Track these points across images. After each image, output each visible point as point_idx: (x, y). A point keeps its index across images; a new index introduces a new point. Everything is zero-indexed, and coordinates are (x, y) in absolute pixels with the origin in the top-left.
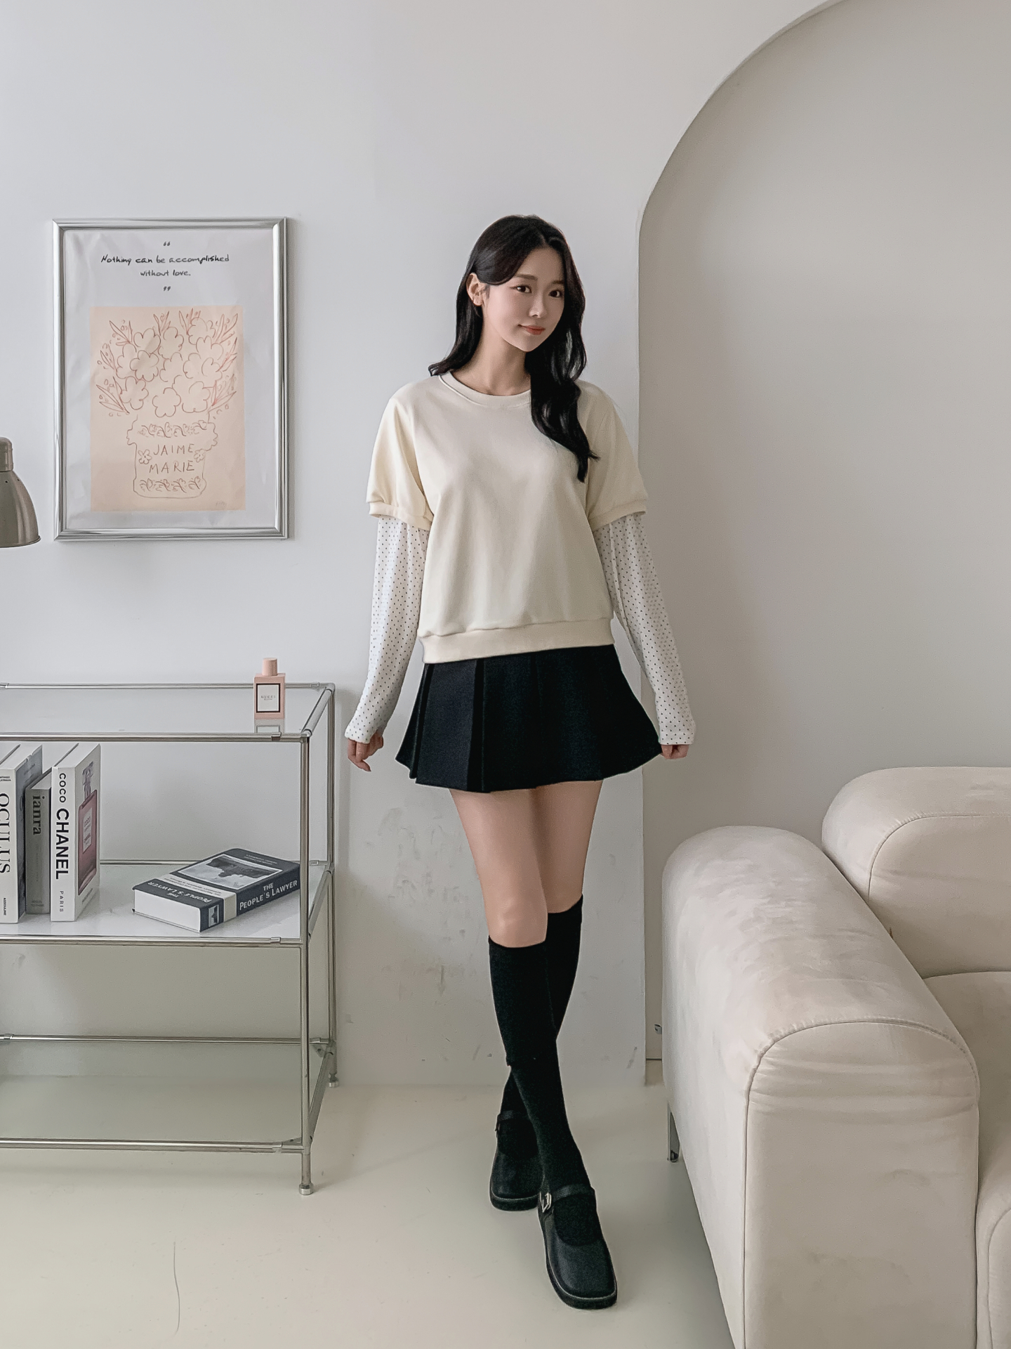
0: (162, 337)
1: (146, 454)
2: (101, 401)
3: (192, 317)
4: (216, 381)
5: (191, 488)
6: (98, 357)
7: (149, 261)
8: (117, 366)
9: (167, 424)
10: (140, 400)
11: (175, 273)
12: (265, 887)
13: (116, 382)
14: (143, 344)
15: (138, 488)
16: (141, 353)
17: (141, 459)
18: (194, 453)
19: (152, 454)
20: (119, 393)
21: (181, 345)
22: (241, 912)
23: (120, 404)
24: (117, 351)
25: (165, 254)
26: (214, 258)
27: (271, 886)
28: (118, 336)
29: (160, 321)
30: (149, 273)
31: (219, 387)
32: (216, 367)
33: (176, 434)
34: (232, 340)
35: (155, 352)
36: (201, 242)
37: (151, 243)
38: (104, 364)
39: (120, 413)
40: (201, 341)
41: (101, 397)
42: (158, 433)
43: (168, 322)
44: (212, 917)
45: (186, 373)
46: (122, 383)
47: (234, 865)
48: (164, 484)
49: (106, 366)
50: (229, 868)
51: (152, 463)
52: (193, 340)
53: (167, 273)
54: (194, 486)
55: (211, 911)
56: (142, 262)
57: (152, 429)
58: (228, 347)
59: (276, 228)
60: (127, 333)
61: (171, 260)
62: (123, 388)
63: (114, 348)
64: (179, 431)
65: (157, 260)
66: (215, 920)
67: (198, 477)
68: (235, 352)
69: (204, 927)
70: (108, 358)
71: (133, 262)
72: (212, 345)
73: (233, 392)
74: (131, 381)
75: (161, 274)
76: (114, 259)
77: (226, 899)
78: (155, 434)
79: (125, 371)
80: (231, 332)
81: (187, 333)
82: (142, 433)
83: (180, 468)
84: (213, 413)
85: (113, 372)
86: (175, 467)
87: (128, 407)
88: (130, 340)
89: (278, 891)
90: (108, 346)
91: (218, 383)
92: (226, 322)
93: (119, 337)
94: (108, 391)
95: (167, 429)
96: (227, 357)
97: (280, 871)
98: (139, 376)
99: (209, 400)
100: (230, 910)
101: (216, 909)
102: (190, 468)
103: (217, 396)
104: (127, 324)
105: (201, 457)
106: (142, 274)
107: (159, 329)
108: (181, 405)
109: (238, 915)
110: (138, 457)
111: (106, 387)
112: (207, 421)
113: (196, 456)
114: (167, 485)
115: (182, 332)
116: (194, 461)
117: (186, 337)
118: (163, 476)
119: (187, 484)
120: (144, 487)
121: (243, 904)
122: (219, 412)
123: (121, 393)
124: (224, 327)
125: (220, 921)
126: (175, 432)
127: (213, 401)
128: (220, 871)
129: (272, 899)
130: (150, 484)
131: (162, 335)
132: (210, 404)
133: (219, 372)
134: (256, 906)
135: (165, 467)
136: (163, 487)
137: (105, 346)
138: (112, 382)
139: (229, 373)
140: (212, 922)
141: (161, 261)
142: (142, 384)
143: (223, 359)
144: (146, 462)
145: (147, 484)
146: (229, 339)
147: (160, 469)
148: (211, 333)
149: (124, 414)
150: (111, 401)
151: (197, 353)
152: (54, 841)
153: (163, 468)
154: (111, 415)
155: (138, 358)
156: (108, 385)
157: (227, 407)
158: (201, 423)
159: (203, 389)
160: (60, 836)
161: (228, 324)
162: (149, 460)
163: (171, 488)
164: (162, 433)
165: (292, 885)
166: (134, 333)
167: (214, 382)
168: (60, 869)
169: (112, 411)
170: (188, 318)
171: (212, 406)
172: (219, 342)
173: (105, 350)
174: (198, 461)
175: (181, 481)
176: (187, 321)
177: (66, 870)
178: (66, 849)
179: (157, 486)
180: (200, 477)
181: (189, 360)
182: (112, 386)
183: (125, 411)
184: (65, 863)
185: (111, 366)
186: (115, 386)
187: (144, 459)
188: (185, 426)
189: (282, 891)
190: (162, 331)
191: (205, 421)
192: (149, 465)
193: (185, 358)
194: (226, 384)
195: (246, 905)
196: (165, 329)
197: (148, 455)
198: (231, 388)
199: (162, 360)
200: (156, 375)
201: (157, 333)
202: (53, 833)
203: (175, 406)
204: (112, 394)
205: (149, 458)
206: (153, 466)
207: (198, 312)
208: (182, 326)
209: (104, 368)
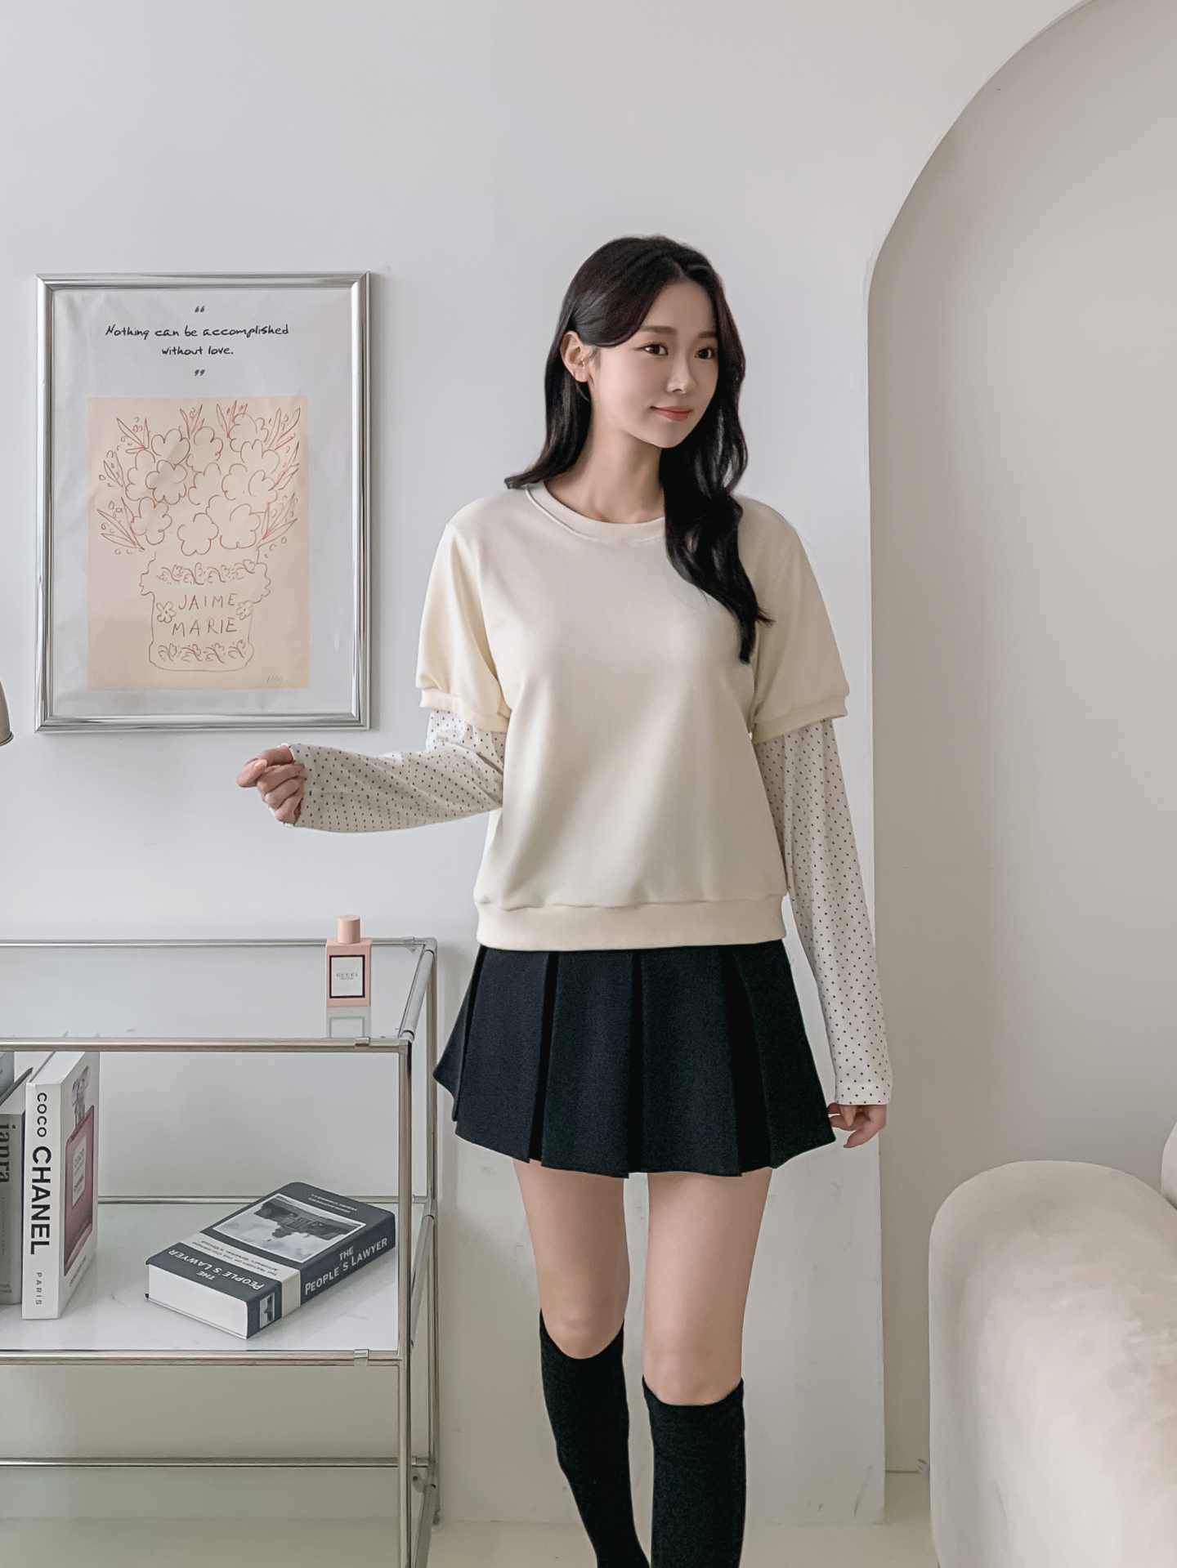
0: (191, 441)
1: (167, 608)
2: (104, 532)
3: (236, 412)
4: (269, 504)
5: (232, 657)
6: (99, 469)
7: (174, 333)
8: (127, 483)
9: (199, 566)
10: (159, 531)
11: (212, 352)
12: (341, 1255)
13: (125, 505)
14: (164, 451)
15: (155, 657)
16: (161, 463)
17: (160, 616)
18: (236, 607)
19: (176, 608)
20: (130, 522)
21: (220, 453)
22: (306, 1298)
23: (132, 538)
24: (126, 460)
25: (198, 323)
26: (267, 329)
27: (350, 1252)
28: (128, 440)
29: (190, 420)
30: (174, 350)
31: (274, 512)
32: (269, 484)
33: (210, 580)
34: (292, 445)
35: (182, 462)
36: (249, 306)
37: (178, 308)
38: (108, 480)
39: (130, 550)
40: (248, 446)
41: (103, 527)
42: (185, 578)
43: (200, 419)
44: (265, 1312)
45: (226, 492)
46: (133, 506)
47: (295, 1215)
48: (194, 651)
49: (112, 483)
50: (288, 1220)
51: (176, 621)
52: (237, 445)
53: (201, 350)
54: (235, 654)
55: (264, 1304)
56: (164, 335)
57: (176, 572)
58: (285, 455)
59: (355, 288)
60: (141, 435)
61: (206, 333)
62: (136, 514)
63: (122, 455)
64: (215, 576)
65: (186, 333)
66: (270, 1317)
67: (241, 641)
68: (295, 464)
69: (254, 1329)
70: (114, 470)
71: (151, 335)
72: (262, 453)
73: (293, 518)
74: (147, 505)
75: (191, 352)
76: (124, 331)
77: (287, 1278)
78: (181, 579)
79: (139, 489)
80: (290, 434)
81: (228, 436)
82: (161, 578)
83: (217, 627)
84: (264, 550)
85: (120, 491)
86: (209, 626)
87: (142, 540)
88: (146, 446)
89: (360, 1258)
90: (114, 454)
91: (272, 507)
92: (283, 420)
93: (130, 441)
94: (114, 518)
95: (199, 572)
96: (284, 469)
97: (363, 1225)
98: (159, 498)
99: (259, 530)
100: (291, 1297)
101: (270, 1299)
102: (230, 628)
103: (270, 524)
104: (141, 423)
105: (247, 612)
106: (165, 352)
107: (188, 430)
108: (219, 537)
109: (302, 1303)
110: (157, 613)
111: (111, 512)
112: (256, 560)
113: (241, 610)
114: (198, 652)
115: (221, 434)
116: (237, 618)
117: (227, 441)
118: (191, 639)
119: (227, 650)
120: (165, 655)
121: (310, 1286)
122: (273, 547)
123: (133, 522)
124: (281, 428)
125: (276, 1316)
126: (210, 577)
127: (264, 533)
128: (274, 1225)
129: (352, 1270)
130: (173, 651)
131: (192, 438)
132: (260, 537)
133: (272, 491)
134: (329, 1284)
135: (195, 628)
136: (192, 655)
137: (111, 454)
138: (120, 505)
139: (288, 491)
140: (264, 1320)
141: (191, 334)
142: (162, 507)
143: (280, 470)
144: (168, 619)
145: (169, 651)
146: (286, 445)
147: (187, 630)
148: (262, 435)
149: (135, 551)
150: (118, 533)
151: (242, 463)
152: (29, 1193)
153: (192, 629)
154: (118, 552)
155: (158, 472)
156: (114, 510)
157: (284, 541)
158: (247, 563)
159: (250, 514)
160: (38, 1189)
161: (286, 423)
162: (171, 617)
163: (203, 657)
164: (190, 578)
165: (384, 1242)
166: (151, 436)
167: (266, 505)
168: (37, 1239)
169: (118, 546)
170: (229, 414)
171: (263, 539)
172: (273, 448)
173: (109, 461)
174: (242, 617)
175: (217, 646)
176: (228, 418)
177: (47, 1240)
178: (47, 1207)
179: (183, 654)
180: (245, 641)
181: (230, 474)
182: (119, 510)
183: (137, 546)
184: (44, 1230)
185: (118, 482)
186: (124, 510)
187: (164, 615)
188: (224, 568)
189: (365, 1256)
190: (193, 432)
191: (252, 560)
192: (172, 624)
193: (225, 471)
194: (283, 508)
195: (315, 1284)
196: (197, 429)
197: (170, 609)
198: (290, 514)
199: (191, 473)
200: (182, 495)
201: (185, 435)
202: (28, 1184)
203: (210, 540)
204: (119, 522)
205: (172, 614)
206: (177, 626)
207: (244, 405)
208: (222, 426)
209: (109, 485)
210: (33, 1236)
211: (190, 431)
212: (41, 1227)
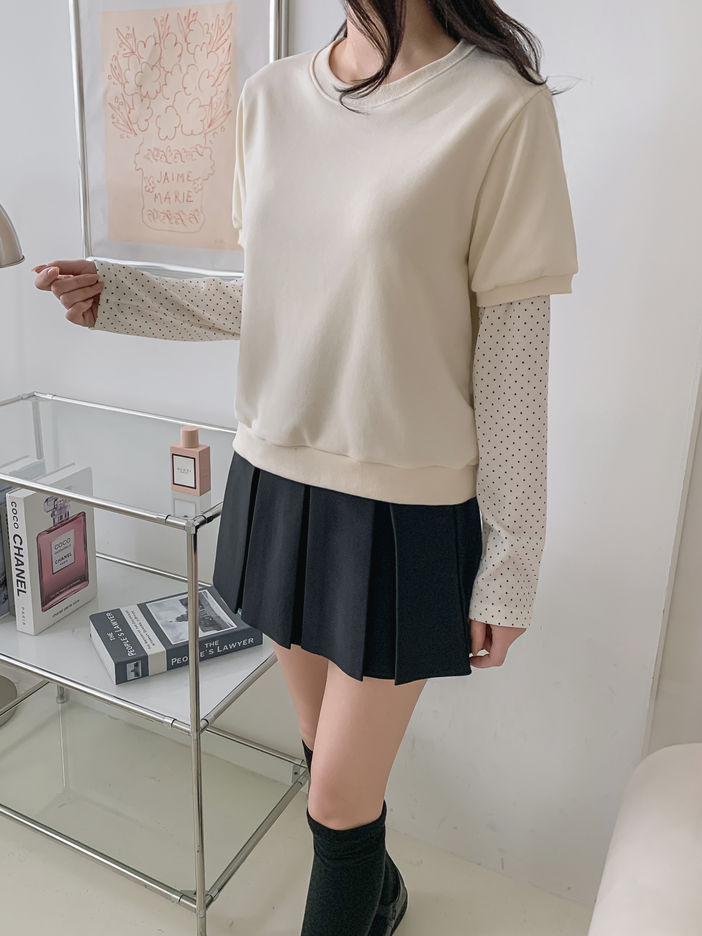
0: (162, 46)
1: (150, 182)
2: (113, 121)
3: (190, 19)
4: (212, 98)
5: (191, 222)
6: (108, 71)
8: (124, 81)
9: (169, 149)
10: (146, 120)
13: (124, 99)
14: (145, 55)
15: (146, 218)
16: (144, 64)
17: (146, 187)
18: (192, 182)
19: (155, 182)
20: (128, 112)
21: (180, 55)
22: (171, 667)
23: (129, 124)
24: (122, 61)
27: (216, 643)
28: (124, 47)
29: (160, 27)
31: (215, 106)
32: (212, 80)
33: (176, 160)
34: (226, 46)
35: (156, 64)
38: (114, 80)
39: (129, 135)
40: (198, 48)
41: (113, 117)
42: (161, 158)
43: (167, 27)
44: (132, 671)
45: (185, 88)
46: (129, 99)
48: (168, 215)
49: (116, 82)
51: (156, 191)
52: (191, 48)
54: (193, 220)
55: (130, 667)
57: (156, 153)
58: (222, 56)
60: (131, 41)
62: (131, 107)
63: (120, 58)
64: (178, 157)
66: (137, 674)
67: (197, 210)
68: (228, 63)
69: (121, 678)
70: (117, 71)
72: (208, 54)
73: (228, 111)
74: (137, 98)
77: (152, 655)
78: (158, 158)
79: (131, 87)
80: (225, 37)
81: (186, 40)
82: (147, 157)
83: (180, 198)
84: (209, 136)
85: (121, 89)
86: (176, 196)
87: (135, 127)
88: (134, 51)
89: (226, 647)
90: (116, 58)
91: (214, 101)
92: (221, 24)
94: (119, 110)
95: (169, 154)
96: (221, 68)
98: (144, 94)
99: (205, 121)
101: (136, 665)
102: (189, 199)
103: (213, 115)
104: (130, 32)
105: (200, 187)
107: (160, 36)
108: (180, 126)
109: (168, 669)
110: (145, 184)
111: (116, 105)
112: (203, 145)
113: (195, 186)
114: (170, 217)
115: (181, 39)
116: (193, 191)
117: (185, 45)
118: (165, 206)
119: (188, 216)
120: (151, 217)
121: (176, 660)
122: (215, 135)
123: (130, 113)
124: (219, 31)
125: (143, 674)
126: (175, 158)
127: (209, 122)
128: (183, 612)
129: (217, 655)
130: (156, 216)
131: (162, 41)
132: (206, 126)
133: (214, 86)
135: (168, 197)
136: (167, 219)
137: (114, 58)
138: (121, 100)
139: (223, 88)
140: (131, 675)
142: (146, 100)
143: (218, 70)
144: (151, 190)
145: (153, 214)
146: (222, 47)
147: (163, 200)
148: (207, 39)
149: (132, 135)
150: (121, 122)
151: (194, 63)
152: (14, 562)
153: (166, 198)
154: (122, 136)
155: (142, 72)
156: (118, 104)
157: (223, 130)
158: (198, 147)
159: (200, 107)
160: (18, 560)
161: (222, 27)
162: (153, 188)
163: (173, 220)
164: (164, 159)
165: (251, 640)
166: (137, 41)
167: (210, 99)
168: (20, 588)
169: (122, 132)
170: (186, 21)
171: (209, 127)
172: (214, 50)
173: (114, 63)
174: (197, 190)
175: (181, 213)
176: (185, 25)
177: (25, 590)
178: (23, 572)
179: (162, 218)
180: (199, 210)
181: (187, 73)
182: (121, 104)
183: (133, 132)
184: (23, 584)
185: (119, 81)
186: (124, 103)
187: (149, 187)
188: (184, 151)
189: (231, 648)
190: (162, 38)
191: (202, 145)
192: (153, 194)
193: (184, 71)
194: (221, 102)
195: (182, 660)
196: (165, 36)
197: (152, 182)
198: (226, 107)
199: (163, 73)
200: (158, 91)
201: (158, 41)
202: (13, 556)
203: (175, 128)
204: (122, 113)
205: (153, 185)
206: (157, 195)
207: (195, 12)
208: (181, 32)
209: (114, 84)
210: (18, 586)
211: (161, 37)
212: (22, 582)
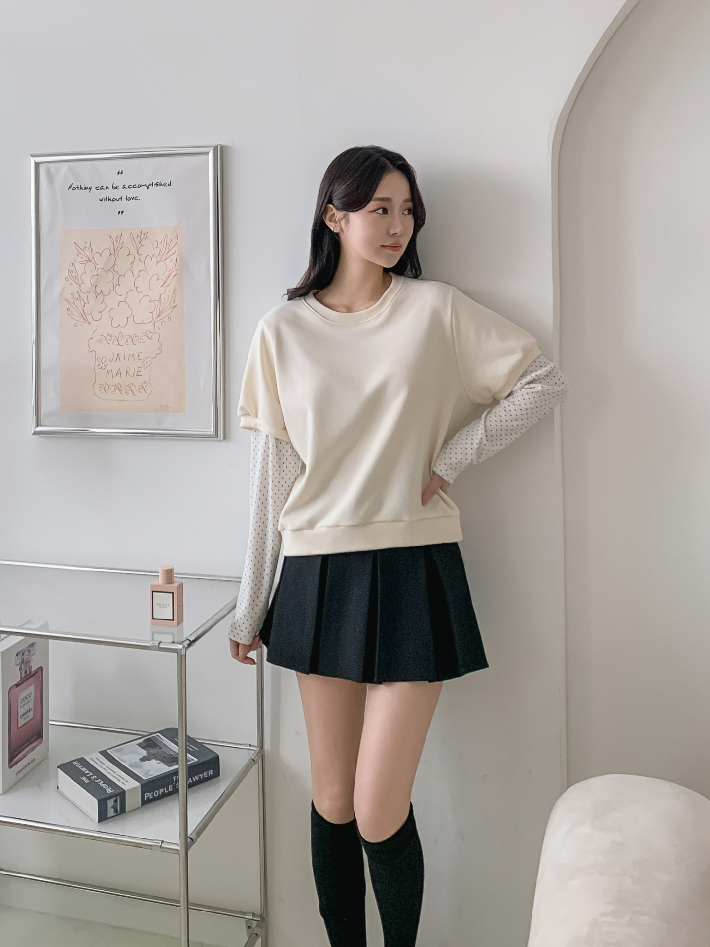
0: (116, 256)
1: (103, 361)
2: (68, 312)
3: (142, 237)
4: (160, 295)
5: (140, 392)
6: (65, 274)
7: (106, 188)
8: (80, 282)
9: (121, 335)
10: (99, 312)
11: (128, 199)
12: (174, 778)
13: (79, 296)
14: (100, 262)
15: (97, 391)
16: (99, 270)
17: (99, 365)
18: (142, 360)
19: (108, 361)
20: (83, 306)
21: (133, 263)
22: (145, 802)
23: (83, 315)
24: (80, 268)
25: (119, 181)
26: (159, 184)
29: (115, 242)
30: (106, 199)
31: (163, 301)
32: (161, 282)
33: (127, 343)
34: (174, 257)
35: (111, 269)
36: (148, 170)
37: (108, 173)
38: (70, 281)
39: (83, 324)
40: (149, 258)
41: (68, 310)
42: (113, 342)
43: (121, 242)
44: (112, 808)
45: (136, 288)
46: (84, 296)
47: (160, 748)
48: (118, 387)
49: (73, 282)
50: (154, 751)
51: (108, 368)
52: (142, 258)
53: (121, 198)
54: (142, 390)
55: (111, 803)
56: (101, 189)
57: (108, 338)
58: (170, 264)
59: (212, 154)
60: (88, 252)
61: (124, 187)
62: (86, 301)
63: (78, 266)
64: (130, 340)
65: (113, 187)
66: (116, 811)
67: (145, 382)
68: (175, 269)
69: (103, 817)
70: (73, 274)
71: (93, 189)
72: (157, 263)
73: (175, 304)
74: (92, 296)
75: (116, 199)
76: (78, 188)
77: (130, 790)
78: (111, 342)
79: (87, 286)
80: (173, 251)
81: (137, 252)
82: (100, 341)
83: (131, 373)
84: (158, 324)
85: (77, 288)
86: (127, 372)
87: (89, 318)
88: (91, 259)
89: (190, 781)
90: (73, 264)
91: (162, 297)
92: (168, 241)
93: (82, 256)
94: (74, 304)
95: (121, 338)
96: (169, 273)
97: (196, 760)
98: (99, 292)
99: (155, 312)
100: (134, 800)
101: (116, 801)
102: (139, 374)
103: (161, 309)
104: (88, 245)
105: (148, 364)
106: (101, 200)
107: (114, 249)
108: (132, 317)
109: (142, 805)
110: (97, 363)
111: (72, 301)
112: (153, 331)
113: (145, 363)
114: (120, 388)
115: (134, 251)
116: (142, 367)
117: (137, 255)
118: (117, 380)
119: (137, 388)
120: (102, 390)
121: (149, 795)
122: (163, 323)
123: (84, 306)
124: (167, 247)
125: (121, 811)
126: (127, 341)
127: (158, 313)
128: (144, 753)
130: (107, 387)
131: (116, 252)
132: (155, 316)
133: (163, 287)
134: (164, 796)
135: (119, 373)
136: (118, 391)
137: (71, 264)
138: (77, 296)
139: (171, 287)
140: (111, 813)
141: (116, 188)
142: (100, 297)
143: (167, 274)
144: (103, 367)
145: (104, 387)
146: (170, 258)
147: (114, 375)
148: (157, 251)
149: (86, 324)
150: (76, 313)
151: (145, 269)
153: (117, 374)
154: (76, 325)
155: (97, 275)
156: (74, 299)
157: (169, 319)
158: (148, 333)
159: (150, 302)
161: (170, 244)
162: (105, 366)
163: (124, 391)
164: (116, 342)
165: (211, 772)
166: (93, 253)
167: (159, 296)
169: (77, 322)
170: (138, 238)
171: (157, 317)
172: (163, 260)
173: (71, 268)
174: (146, 366)
175: (131, 385)
176: (137, 241)
179: (112, 389)
180: (148, 382)
181: (139, 276)
182: (76, 299)
183: (87, 322)
185: (76, 282)
186: (79, 299)
187: (101, 365)
188: (135, 336)
189: (194, 780)
190: (117, 250)
191: (151, 331)
192: (106, 370)
193: (136, 275)
194: (168, 299)
195: (153, 794)
196: (119, 248)
197: (105, 361)
198: (172, 302)
199: (117, 276)
200: (112, 290)
201: (113, 252)
203: (127, 318)
204: (77, 307)
205: (106, 364)
206: (109, 372)
207: (146, 232)
208: (134, 246)
209: (71, 284)
211: (116, 250)
